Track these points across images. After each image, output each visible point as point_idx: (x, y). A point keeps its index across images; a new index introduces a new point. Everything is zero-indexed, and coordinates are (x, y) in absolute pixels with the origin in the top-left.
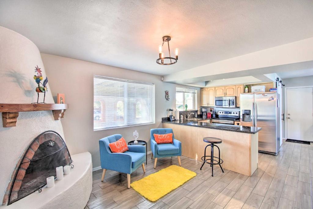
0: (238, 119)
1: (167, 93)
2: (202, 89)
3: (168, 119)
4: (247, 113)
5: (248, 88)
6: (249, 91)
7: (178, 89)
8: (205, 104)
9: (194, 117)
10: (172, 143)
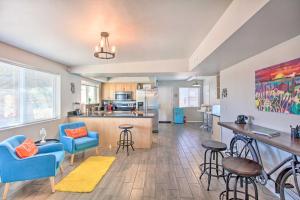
0: (133, 109)
1: (73, 85)
2: (103, 84)
3: (75, 113)
4: (141, 104)
5: (140, 86)
6: (141, 88)
7: (83, 82)
8: (106, 98)
9: (97, 109)
10: (87, 136)
